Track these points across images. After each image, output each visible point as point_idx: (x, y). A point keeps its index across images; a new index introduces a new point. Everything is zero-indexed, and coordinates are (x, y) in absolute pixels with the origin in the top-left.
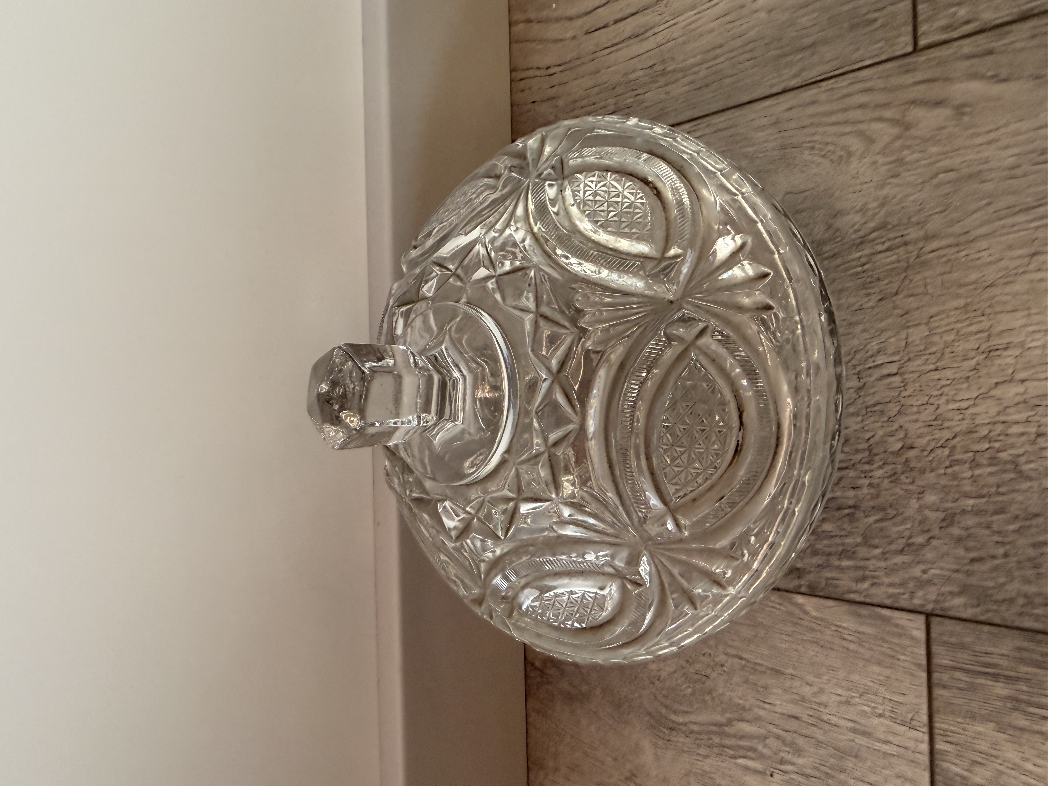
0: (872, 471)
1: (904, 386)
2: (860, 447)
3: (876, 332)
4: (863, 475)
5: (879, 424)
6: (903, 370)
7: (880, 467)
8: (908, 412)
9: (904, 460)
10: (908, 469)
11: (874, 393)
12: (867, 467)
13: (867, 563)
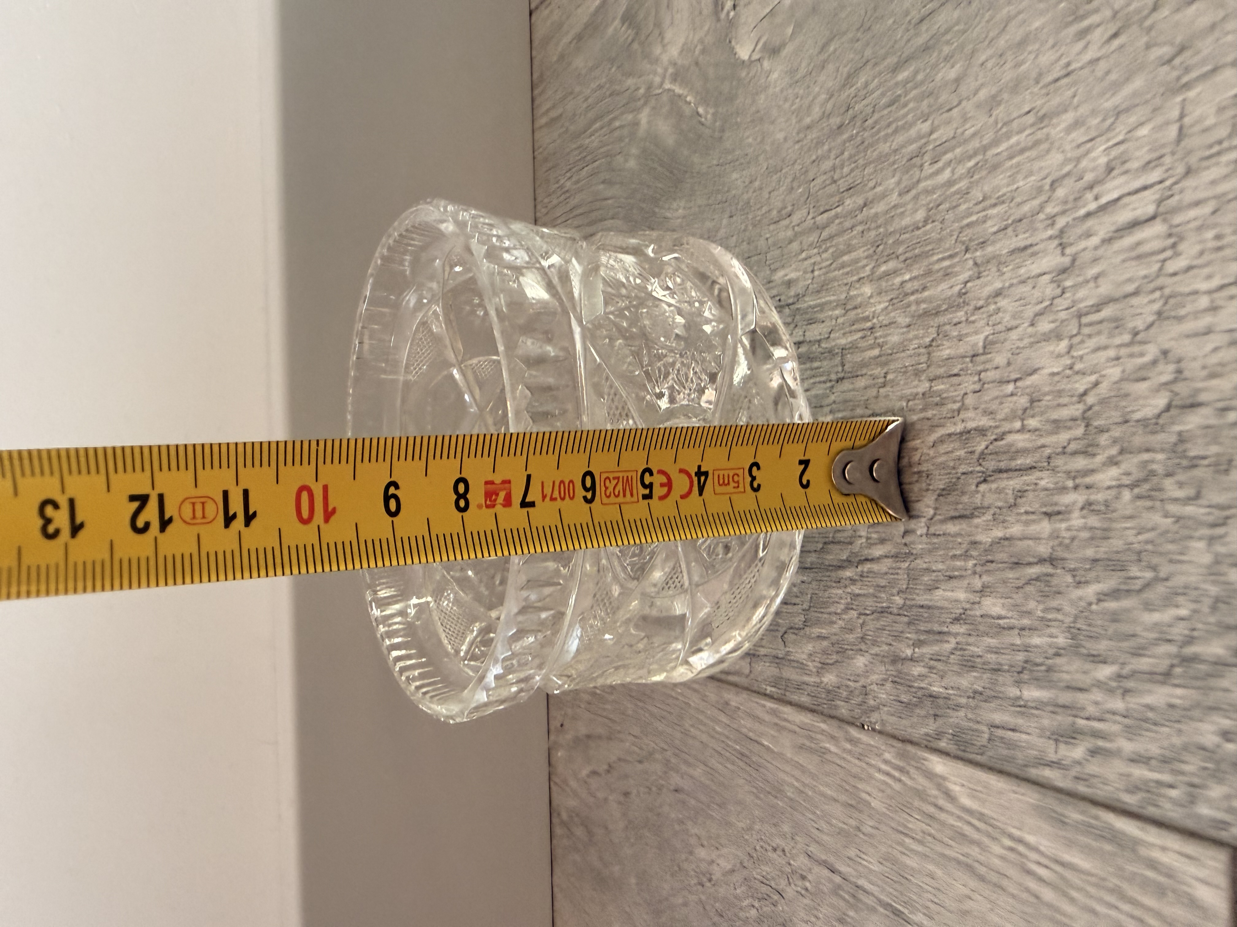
0: (1093, 471)
1: (1174, 246)
2: (1065, 413)
3: (1104, 120)
4: (1070, 484)
5: (1112, 353)
6: (1173, 202)
7: (1112, 462)
8: (1182, 312)
9: (1173, 439)
10: (1185, 463)
11: (1096, 278)
12: (1081, 463)
13: (1082, 698)
